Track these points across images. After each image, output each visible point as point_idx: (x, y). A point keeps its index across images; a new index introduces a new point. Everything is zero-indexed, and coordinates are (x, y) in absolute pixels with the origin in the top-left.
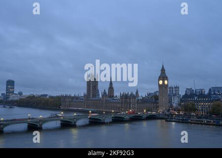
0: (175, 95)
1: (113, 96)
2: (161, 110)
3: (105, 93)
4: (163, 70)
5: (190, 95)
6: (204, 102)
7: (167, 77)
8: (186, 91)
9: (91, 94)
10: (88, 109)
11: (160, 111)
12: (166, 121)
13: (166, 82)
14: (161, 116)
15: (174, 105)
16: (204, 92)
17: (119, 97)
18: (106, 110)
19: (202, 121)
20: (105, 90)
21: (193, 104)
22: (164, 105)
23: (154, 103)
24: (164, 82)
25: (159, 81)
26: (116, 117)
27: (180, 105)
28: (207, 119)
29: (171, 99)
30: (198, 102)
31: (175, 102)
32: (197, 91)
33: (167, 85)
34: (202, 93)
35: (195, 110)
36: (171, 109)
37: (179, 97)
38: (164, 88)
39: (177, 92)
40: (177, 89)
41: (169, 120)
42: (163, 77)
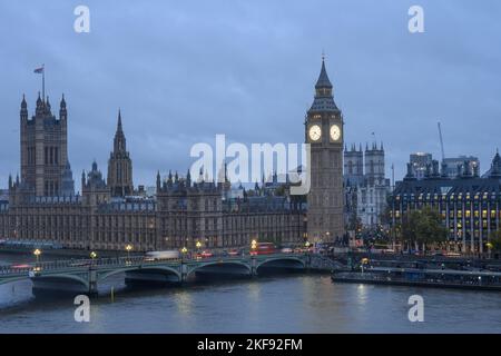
0: (367, 181)
1: (129, 190)
2: (318, 240)
3: (95, 176)
4: (324, 86)
5: (426, 179)
6: (475, 204)
7: (338, 114)
8: (409, 166)
9: (40, 182)
10: (27, 243)
11: (314, 242)
12: (335, 280)
13: (335, 132)
14: (314, 264)
15: (366, 220)
16: (476, 169)
17: (152, 193)
18: (99, 245)
19: (467, 278)
20: (95, 166)
21: (434, 216)
22: (327, 220)
23: (288, 213)
24: (326, 133)
25: (308, 126)
26: (140, 271)
27: (385, 218)
28: (484, 268)
29: (355, 197)
30: (453, 205)
31: (370, 208)
32: (450, 165)
33: (339, 144)
34: (467, 173)
35: (442, 236)
36: (352, 234)
37: (382, 189)
38: (326, 153)
39: (376, 169)
40: (376, 159)
41: (344, 275)
42: (324, 110)
